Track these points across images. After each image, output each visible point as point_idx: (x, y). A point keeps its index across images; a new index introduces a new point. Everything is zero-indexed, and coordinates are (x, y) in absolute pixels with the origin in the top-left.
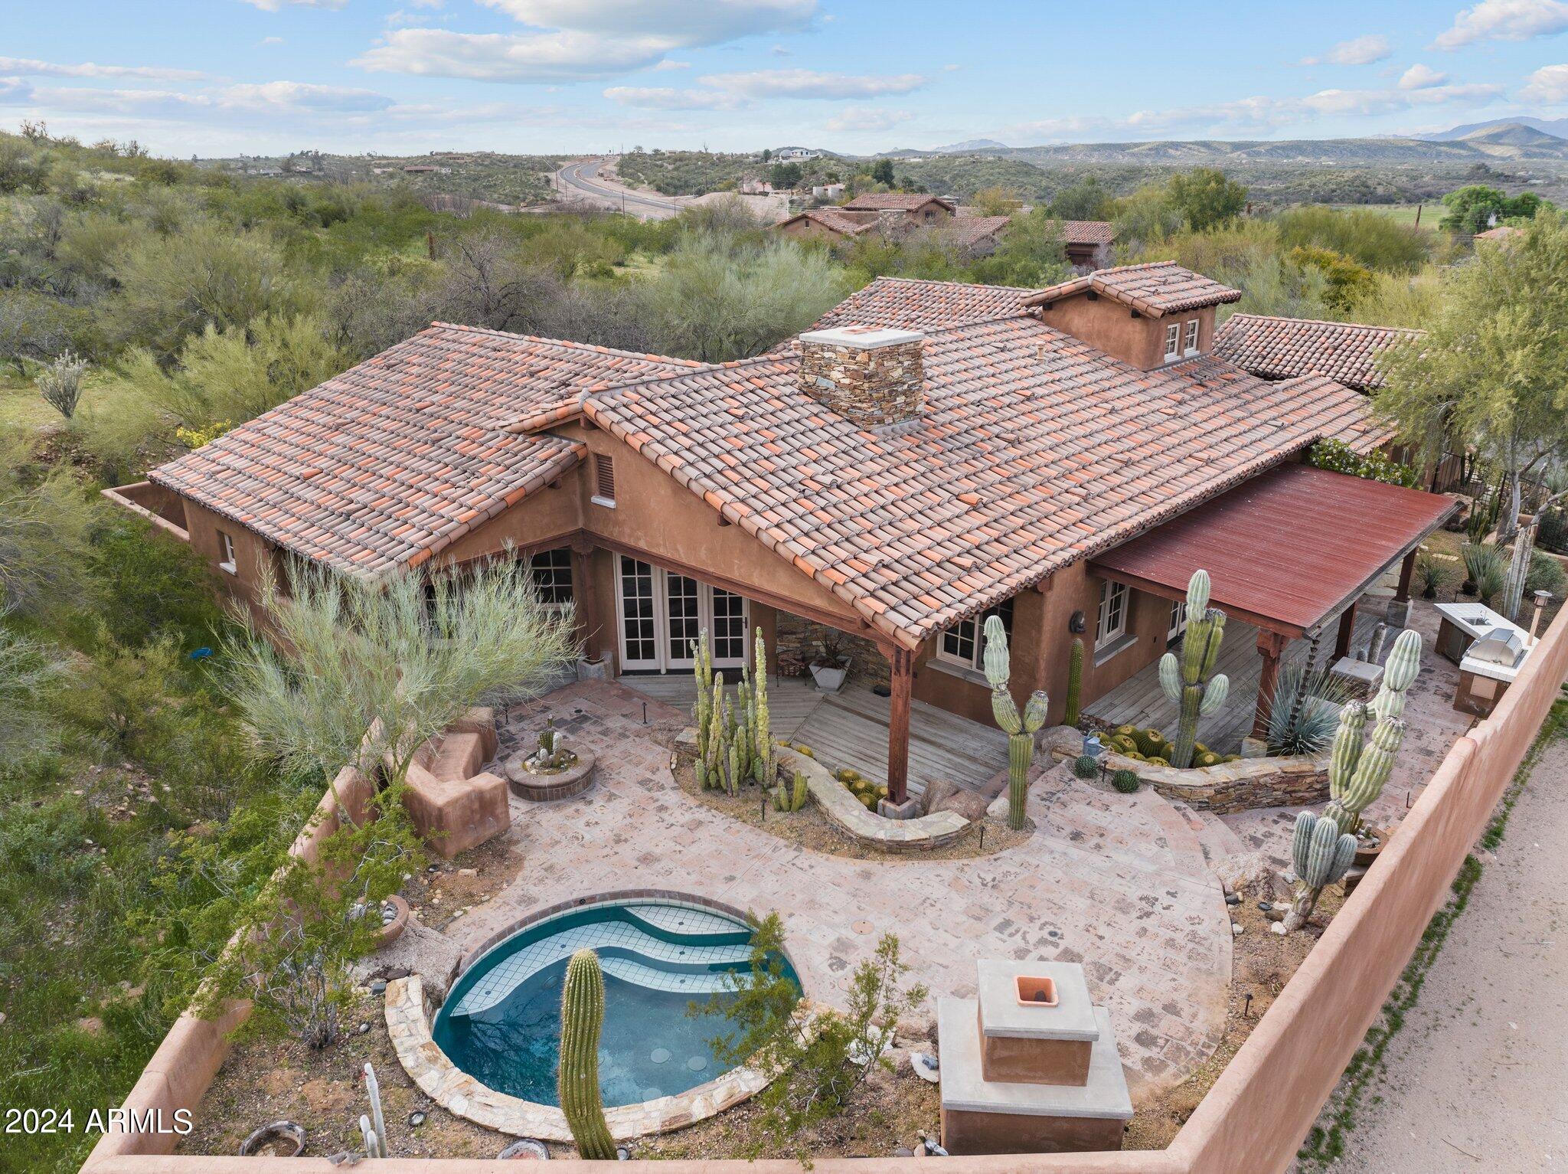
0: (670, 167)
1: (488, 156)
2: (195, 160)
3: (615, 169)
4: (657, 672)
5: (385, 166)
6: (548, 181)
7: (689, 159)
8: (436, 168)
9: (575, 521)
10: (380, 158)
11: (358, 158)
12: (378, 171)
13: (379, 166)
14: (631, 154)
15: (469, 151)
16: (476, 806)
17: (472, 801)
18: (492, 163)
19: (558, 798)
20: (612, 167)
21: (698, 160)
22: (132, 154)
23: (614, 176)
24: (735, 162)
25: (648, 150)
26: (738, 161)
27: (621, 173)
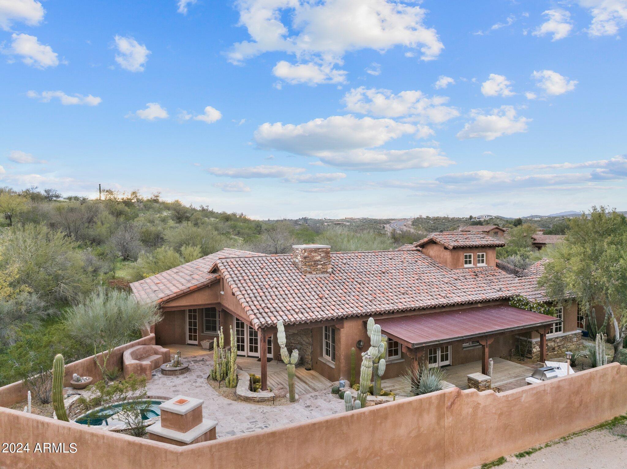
0: (432, 222)
1: (365, 219)
2: (269, 220)
3: (411, 223)
4: (244, 356)
5: (329, 222)
6: (384, 227)
7: (440, 219)
8: (344, 223)
9: (218, 300)
10: (328, 220)
11: (321, 220)
12: (326, 224)
13: (327, 222)
14: (418, 218)
15: (359, 217)
16: (139, 368)
17: (137, 366)
18: (366, 221)
19: (170, 375)
20: (410, 223)
21: (443, 220)
22: (241, 217)
23: (410, 226)
24: (458, 220)
25: (424, 216)
26: (459, 220)
27: (413, 225)
